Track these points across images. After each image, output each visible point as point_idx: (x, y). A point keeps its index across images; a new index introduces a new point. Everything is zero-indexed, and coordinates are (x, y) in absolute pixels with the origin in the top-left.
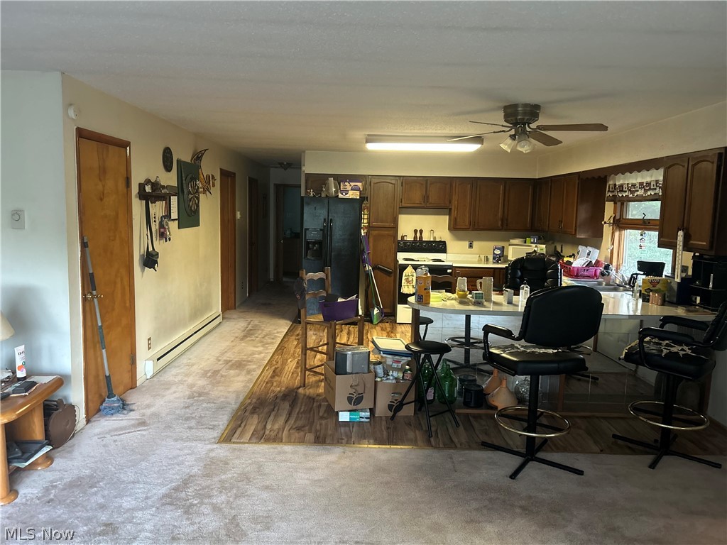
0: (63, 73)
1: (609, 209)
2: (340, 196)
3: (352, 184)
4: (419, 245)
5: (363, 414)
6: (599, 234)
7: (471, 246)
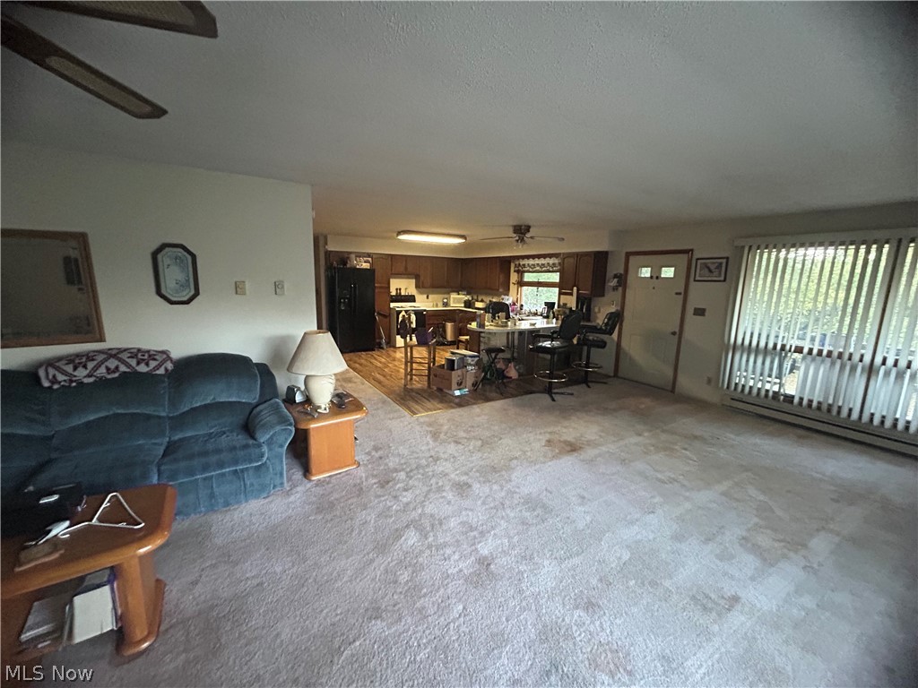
1: (514, 277)
2: (358, 266)
3: (365, 259)
4: (400, 298)
5: (465, 390)
6: (508, 289)
7: (428, 297)
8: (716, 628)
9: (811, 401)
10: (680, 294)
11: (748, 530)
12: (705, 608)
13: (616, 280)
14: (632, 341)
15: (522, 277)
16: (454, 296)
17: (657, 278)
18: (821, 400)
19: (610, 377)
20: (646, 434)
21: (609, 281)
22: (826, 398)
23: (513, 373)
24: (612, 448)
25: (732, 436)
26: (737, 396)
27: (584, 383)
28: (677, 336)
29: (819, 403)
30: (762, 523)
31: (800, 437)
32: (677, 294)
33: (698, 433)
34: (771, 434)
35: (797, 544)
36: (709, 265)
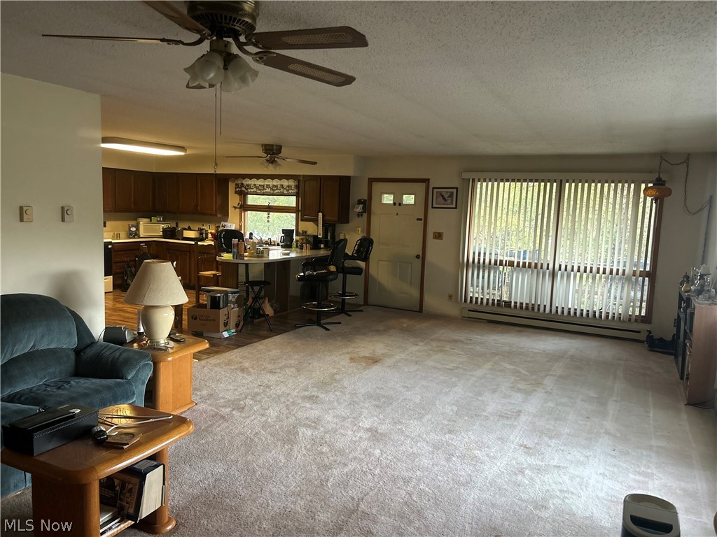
5: (233, 331)
7: (105, 225)
8: (516, 423)
9: (521, 304)
10: (421, 220)
11: (512, 383)
12: (507, 418)
13: (361, 206)
14: (379, 268)
15: (245, 199)
16: (143, 223)
17: (400, 204)
18: (528, 302)
19: (360, 306)
20: (421, 344)
21: (354, 207)
22: (530, 300)
23: (269, 310)
24: (403, 356)
25: (479, 337)
26: (473, 307)
27: (342, 313)
28: (421, 259)
29: (527, 304)
30: (518, 379)
31: (519, 331)
32: (418, 220)
33: (456, 338)
34: (502, 332)
35: (538, 384)
36: (444, 194)
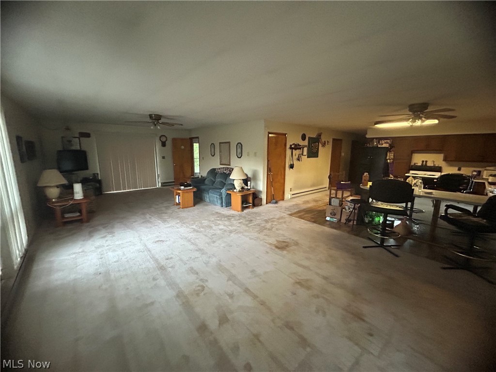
0: (265, 120)
2: (379, 146)
3: (385, 141)
5: (334, 219)
7: (459, 169)
